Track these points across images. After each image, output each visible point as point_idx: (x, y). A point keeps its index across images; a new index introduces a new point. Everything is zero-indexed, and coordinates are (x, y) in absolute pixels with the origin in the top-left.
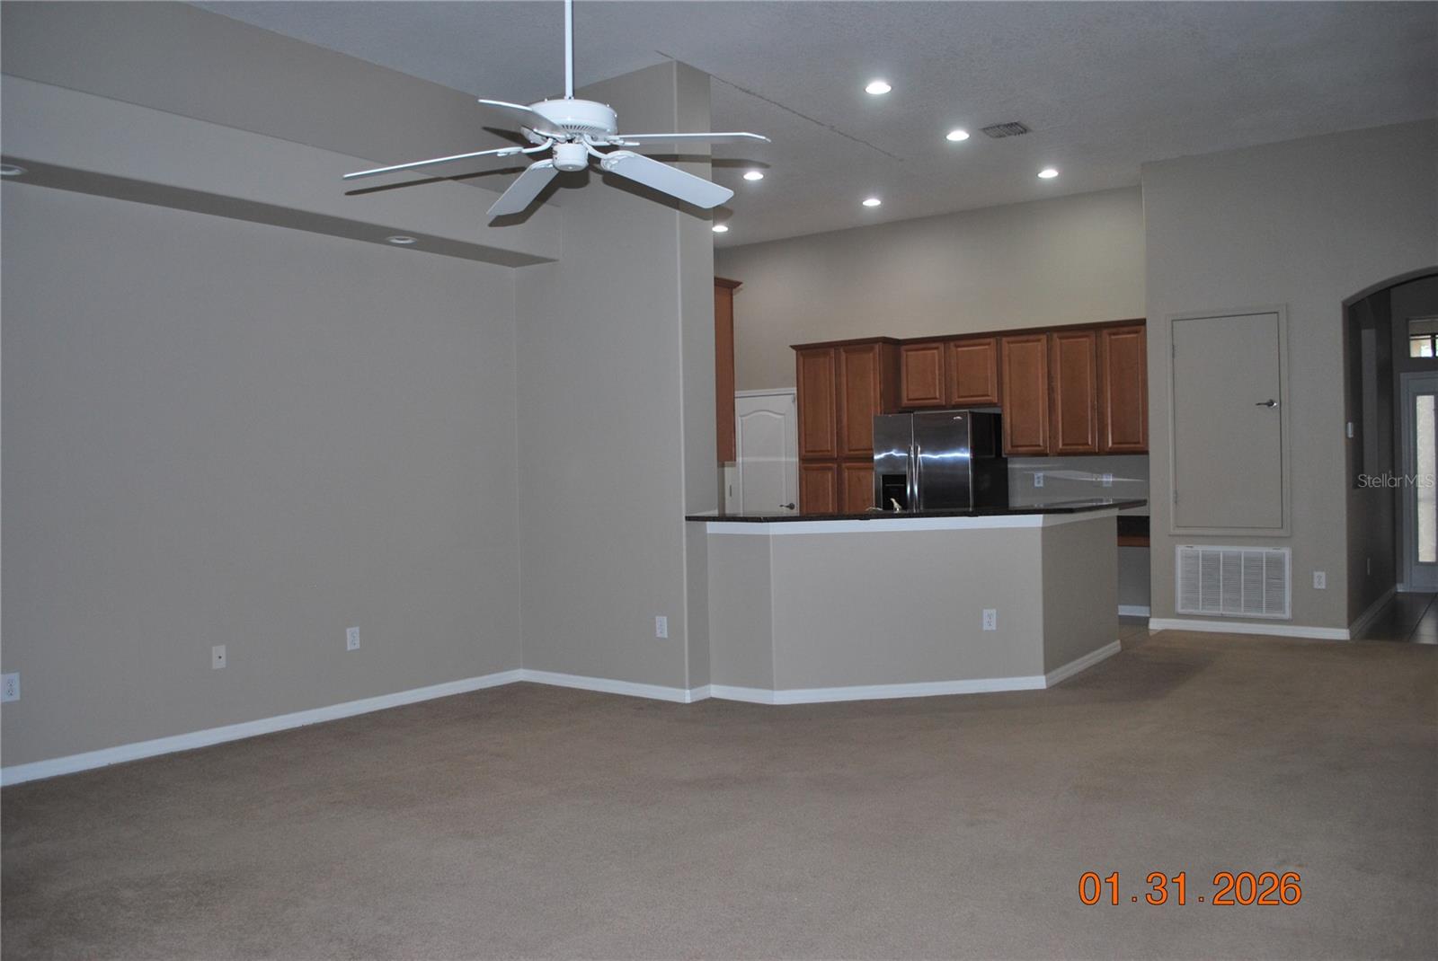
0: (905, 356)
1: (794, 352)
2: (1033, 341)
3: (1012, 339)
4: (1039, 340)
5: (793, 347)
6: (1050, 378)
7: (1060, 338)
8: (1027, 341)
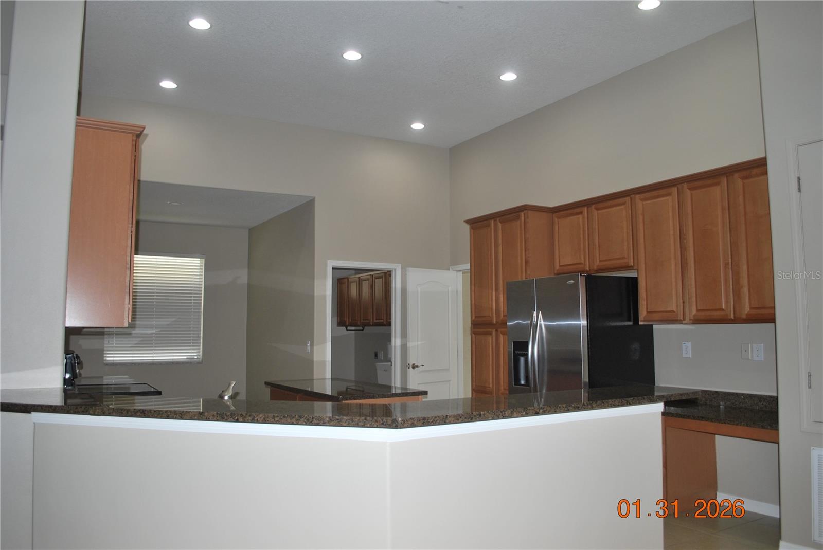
0: (556, 222)
1: (467, 227)
2: (663, 196)
3: (643, 196)
4: (669, 194)
5: (467, 222)
6: (682, 236)
7: (690, 189)
8: (658, 197)
